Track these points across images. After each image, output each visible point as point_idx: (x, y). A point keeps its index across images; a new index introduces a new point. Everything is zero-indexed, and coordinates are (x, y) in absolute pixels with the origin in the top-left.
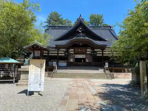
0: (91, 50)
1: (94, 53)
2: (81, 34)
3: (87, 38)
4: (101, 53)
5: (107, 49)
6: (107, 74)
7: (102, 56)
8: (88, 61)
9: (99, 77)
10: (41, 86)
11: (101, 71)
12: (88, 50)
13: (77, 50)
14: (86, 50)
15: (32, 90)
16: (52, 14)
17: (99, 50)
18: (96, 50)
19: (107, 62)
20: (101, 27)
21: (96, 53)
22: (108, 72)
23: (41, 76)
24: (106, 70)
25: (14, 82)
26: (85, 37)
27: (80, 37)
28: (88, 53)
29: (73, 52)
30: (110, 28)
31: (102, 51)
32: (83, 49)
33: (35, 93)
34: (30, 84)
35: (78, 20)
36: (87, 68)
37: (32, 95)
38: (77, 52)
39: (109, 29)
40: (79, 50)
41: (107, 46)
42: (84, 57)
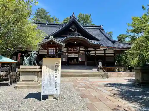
0: (84, 49)
1: (88, 52)
2: (76, 33)
3: (82, 37)
4: (94, 52)
5: (101, 48)
6: (101, 73)
7: (94, 56)
8: (81, 60)
9: (94, 77)
10: (57, 89)
11: (95, 70)
12: (81, 49)
13: (70, 49)
14: (79, 49)
15: (46, 93)
16: (39, 11)
17: (92, 49)
18: (89, 49)
19: (100, 61)
20: (92, 27)
21: (90, 52)
22: (101, 71)
23: (56, 77)
24: (100, 70)
25: (9, 84)
26: (80, 36)
27: (75, 35)
28: (81, 52)
29: (65, 51)
30: (101, 28)
31: (94, 50)
32: (76, 48)
33: (49, 97)
34: (44, 87)
35: (71, 18)
36: (80, 67)
37: (47, 100)
38: (70, 51)
39: (99, 29)
40: (73, 49)
41: (102, 45)
42: (77, 57)
